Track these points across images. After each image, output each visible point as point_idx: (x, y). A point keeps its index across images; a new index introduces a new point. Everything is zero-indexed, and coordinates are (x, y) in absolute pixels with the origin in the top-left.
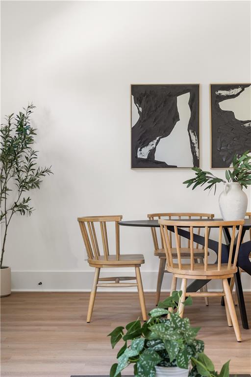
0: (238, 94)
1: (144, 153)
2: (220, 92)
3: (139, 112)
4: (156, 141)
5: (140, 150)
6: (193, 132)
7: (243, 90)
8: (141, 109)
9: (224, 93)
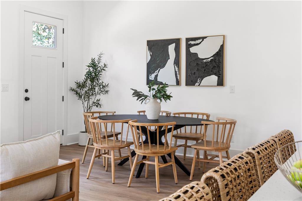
0: (200, 43)
1: (152, 77)
2: (190, 42)
3: (150, 55)
4: (158, 71)
5: (151, 76)
6: (176, 65)
7: (203, 40)
8: (151, 53)
9: (192, 42)
